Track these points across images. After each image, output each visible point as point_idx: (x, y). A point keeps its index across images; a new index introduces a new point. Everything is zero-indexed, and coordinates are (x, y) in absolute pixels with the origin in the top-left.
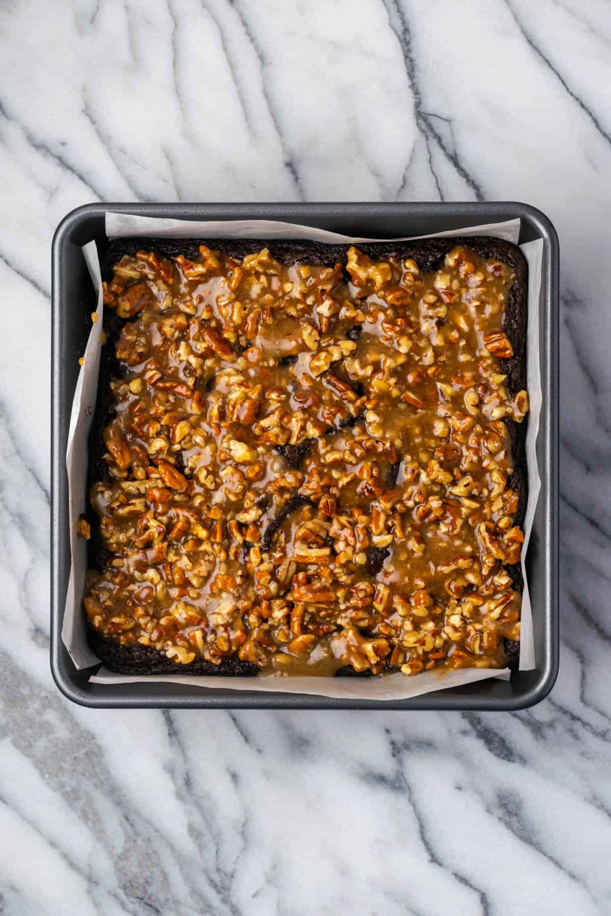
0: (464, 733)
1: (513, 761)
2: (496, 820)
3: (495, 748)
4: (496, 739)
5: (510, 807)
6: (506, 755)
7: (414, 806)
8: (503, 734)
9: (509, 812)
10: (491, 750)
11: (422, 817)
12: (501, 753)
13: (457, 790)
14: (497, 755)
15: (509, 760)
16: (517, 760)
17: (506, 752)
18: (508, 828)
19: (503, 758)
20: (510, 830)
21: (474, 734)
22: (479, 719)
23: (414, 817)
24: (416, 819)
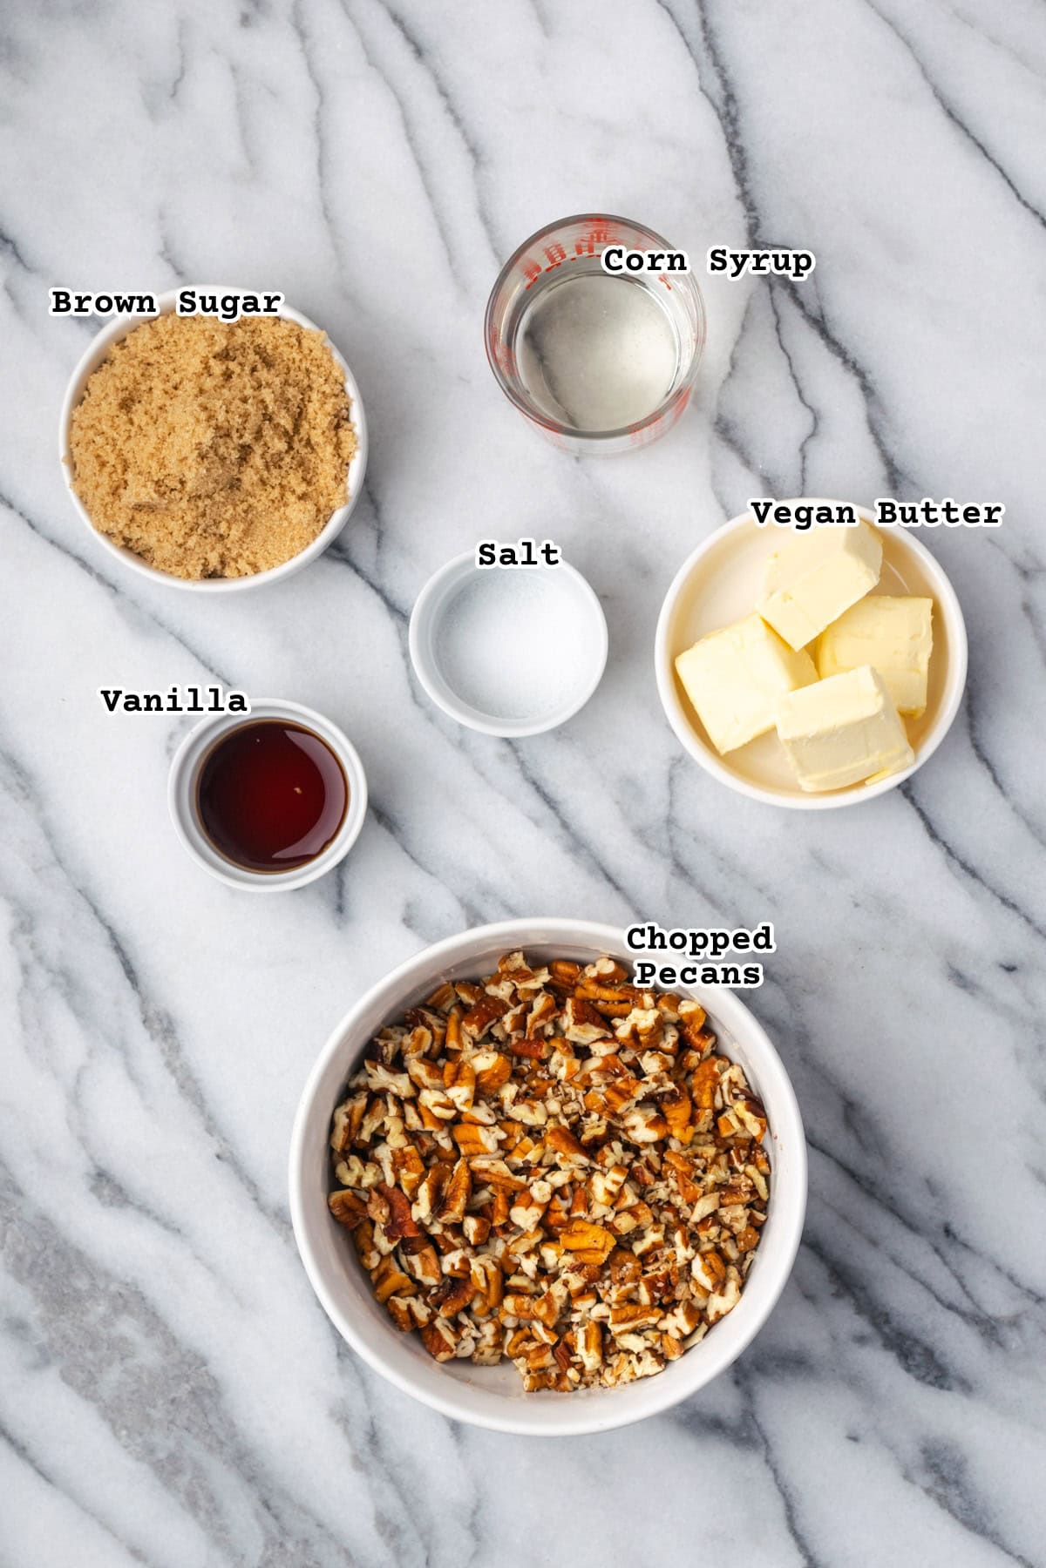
0: (861, 1340)
1: (949, 1389)
2: (922, 1494)
3: (917, 1366)
4: (919, 1350)
5: (946, 1470)
6: (936, 1378)
7: (775, 1471)
8: (928, 1340)
9: (943, 1478)
10: (908, 1370)
11: (790, 1490)
12: (928, 1374)
13: (851, 1442)
14: (921, 1378)
15: (941, 1387)
16: (955, 1384)
17: (935, 1373)
18: (942, 1506)
19: (931, 1383)
20: (946, 1511)
21: (879, 1342)
22: (887, 1314)
23: (774, 1488)
24: (779, 1495)
